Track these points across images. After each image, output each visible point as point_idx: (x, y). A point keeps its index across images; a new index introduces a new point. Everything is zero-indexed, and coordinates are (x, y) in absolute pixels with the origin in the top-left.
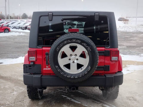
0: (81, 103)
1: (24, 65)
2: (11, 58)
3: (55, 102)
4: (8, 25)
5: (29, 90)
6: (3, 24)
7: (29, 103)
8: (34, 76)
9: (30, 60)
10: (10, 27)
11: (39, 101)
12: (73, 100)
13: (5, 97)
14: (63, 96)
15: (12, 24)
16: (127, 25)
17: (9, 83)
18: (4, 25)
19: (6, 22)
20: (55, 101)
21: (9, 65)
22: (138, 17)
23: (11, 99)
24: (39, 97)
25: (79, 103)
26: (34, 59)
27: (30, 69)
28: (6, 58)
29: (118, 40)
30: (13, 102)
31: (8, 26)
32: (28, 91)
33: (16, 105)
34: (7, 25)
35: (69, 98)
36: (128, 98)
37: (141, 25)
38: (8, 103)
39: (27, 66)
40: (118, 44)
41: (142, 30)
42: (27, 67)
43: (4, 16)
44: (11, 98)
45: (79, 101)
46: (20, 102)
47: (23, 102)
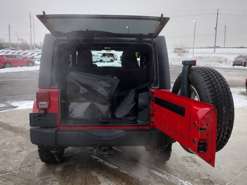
0: (118, 168)
1: (31, 114)
2: (30, 100)
3: (80, 168)
4: (27, 56)
5: (41, 150)
6: (26, 55)
7: (42, 168)
8: (44, 132)
9: (40, 106)
10: (36, 59)
11: (56, 165)
12: (106, 163)
13: (9, 159)
14: (93, 157)
15: (38, 55)
16: (182, 57)
17: (19, 137)
18: (27, 57)
19: (30, 53)
20: (80, 166)
21: (25, 110)
22: (195, 48)
23: (17, 162)
24: (57, 159)
25: (116, 167)
26: (45, 104)
27: (39, 120)
28: (23, 100)
29: (171, 76)
30: (19, 167)
31: (33, 58)
32: (39, 152)
33: (21, 173)
34: (31, 57)
35: (101, 160)
36: (184, 159)
37: (199, 58)
38: (11, 168)
39: (36, 115)
40: (171, 80)
41: (200, 64)
42: (35, 117)
43: (30, 46)
44: (16, 160)
45: (115, 165)
46: (29, 168)
47: (34, 168)
